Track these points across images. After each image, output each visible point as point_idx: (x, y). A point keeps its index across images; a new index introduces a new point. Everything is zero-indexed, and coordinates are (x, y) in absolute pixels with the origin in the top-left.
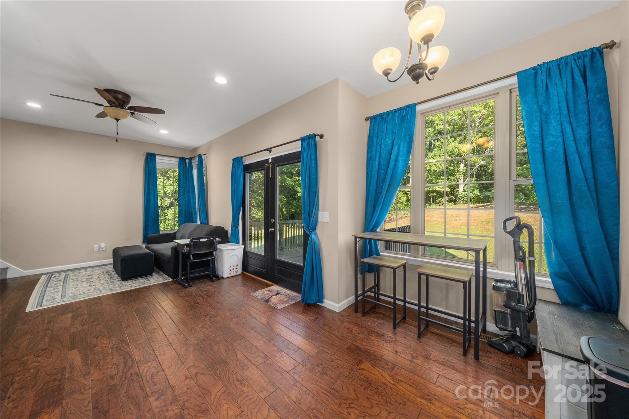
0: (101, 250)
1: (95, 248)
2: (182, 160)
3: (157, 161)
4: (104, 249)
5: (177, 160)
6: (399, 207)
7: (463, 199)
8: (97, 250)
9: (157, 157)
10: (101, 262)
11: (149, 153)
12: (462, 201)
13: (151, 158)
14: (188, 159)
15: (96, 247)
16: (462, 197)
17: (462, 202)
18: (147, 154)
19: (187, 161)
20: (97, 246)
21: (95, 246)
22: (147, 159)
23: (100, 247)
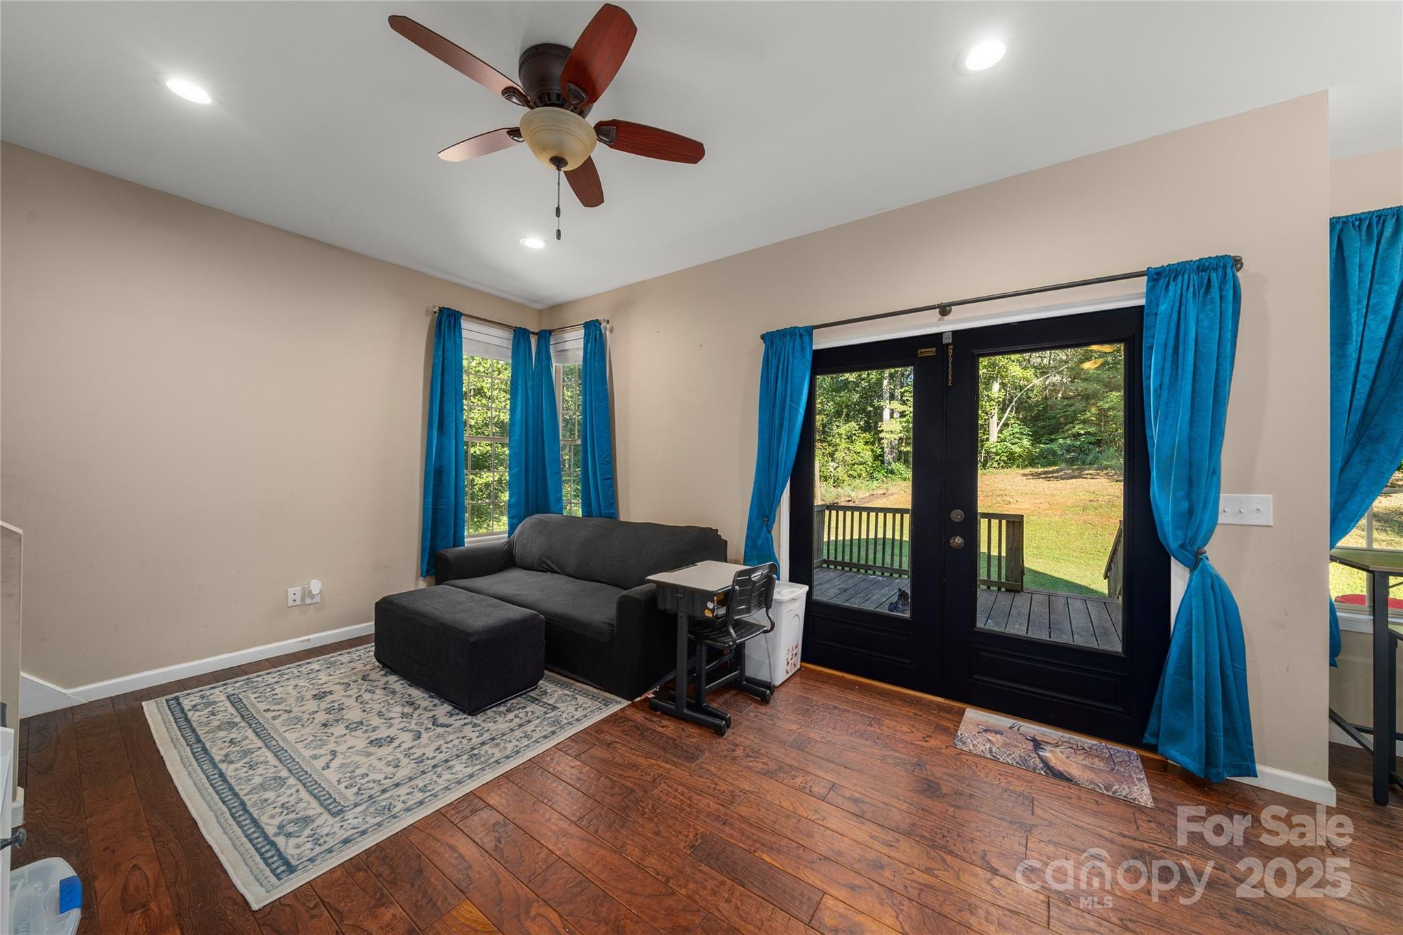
0: (308, 601)
1: (291, 597)
2: (520, 335)
3: (464, 333)
4: (317, 599)
5: (508, 335)
6: (859, 472)
7: (998, 457)
8: (298, 602)
9: (465, 324)
10: (309, 640)
11: (445, 308)
12: (997, 461)
13: (450, 321)
14: (533, 333)
15: (294, 593)
16: (997, 454)
17: (995, 465)
18: (442, 310)
19: (533, 341)
20: (298, 589)
21: (291, 591)
22: (439, 324)
23: (307, 593)
